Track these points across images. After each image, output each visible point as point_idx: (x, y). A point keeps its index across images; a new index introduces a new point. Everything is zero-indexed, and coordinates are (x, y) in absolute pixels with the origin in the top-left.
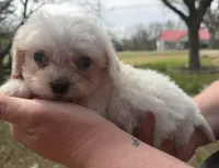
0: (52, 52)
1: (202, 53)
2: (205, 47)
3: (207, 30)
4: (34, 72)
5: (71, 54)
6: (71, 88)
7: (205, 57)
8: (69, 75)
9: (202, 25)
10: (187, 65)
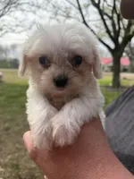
0: (52, 55)
1: (123, 75)
2: (125, 70)
3: (127, 58)
4: (41, 72)
5: (66, 55)
6: (69, 82)
7: (125, 78)
8: (66, 73)
9: (124, 54)
10: (111, 84)
